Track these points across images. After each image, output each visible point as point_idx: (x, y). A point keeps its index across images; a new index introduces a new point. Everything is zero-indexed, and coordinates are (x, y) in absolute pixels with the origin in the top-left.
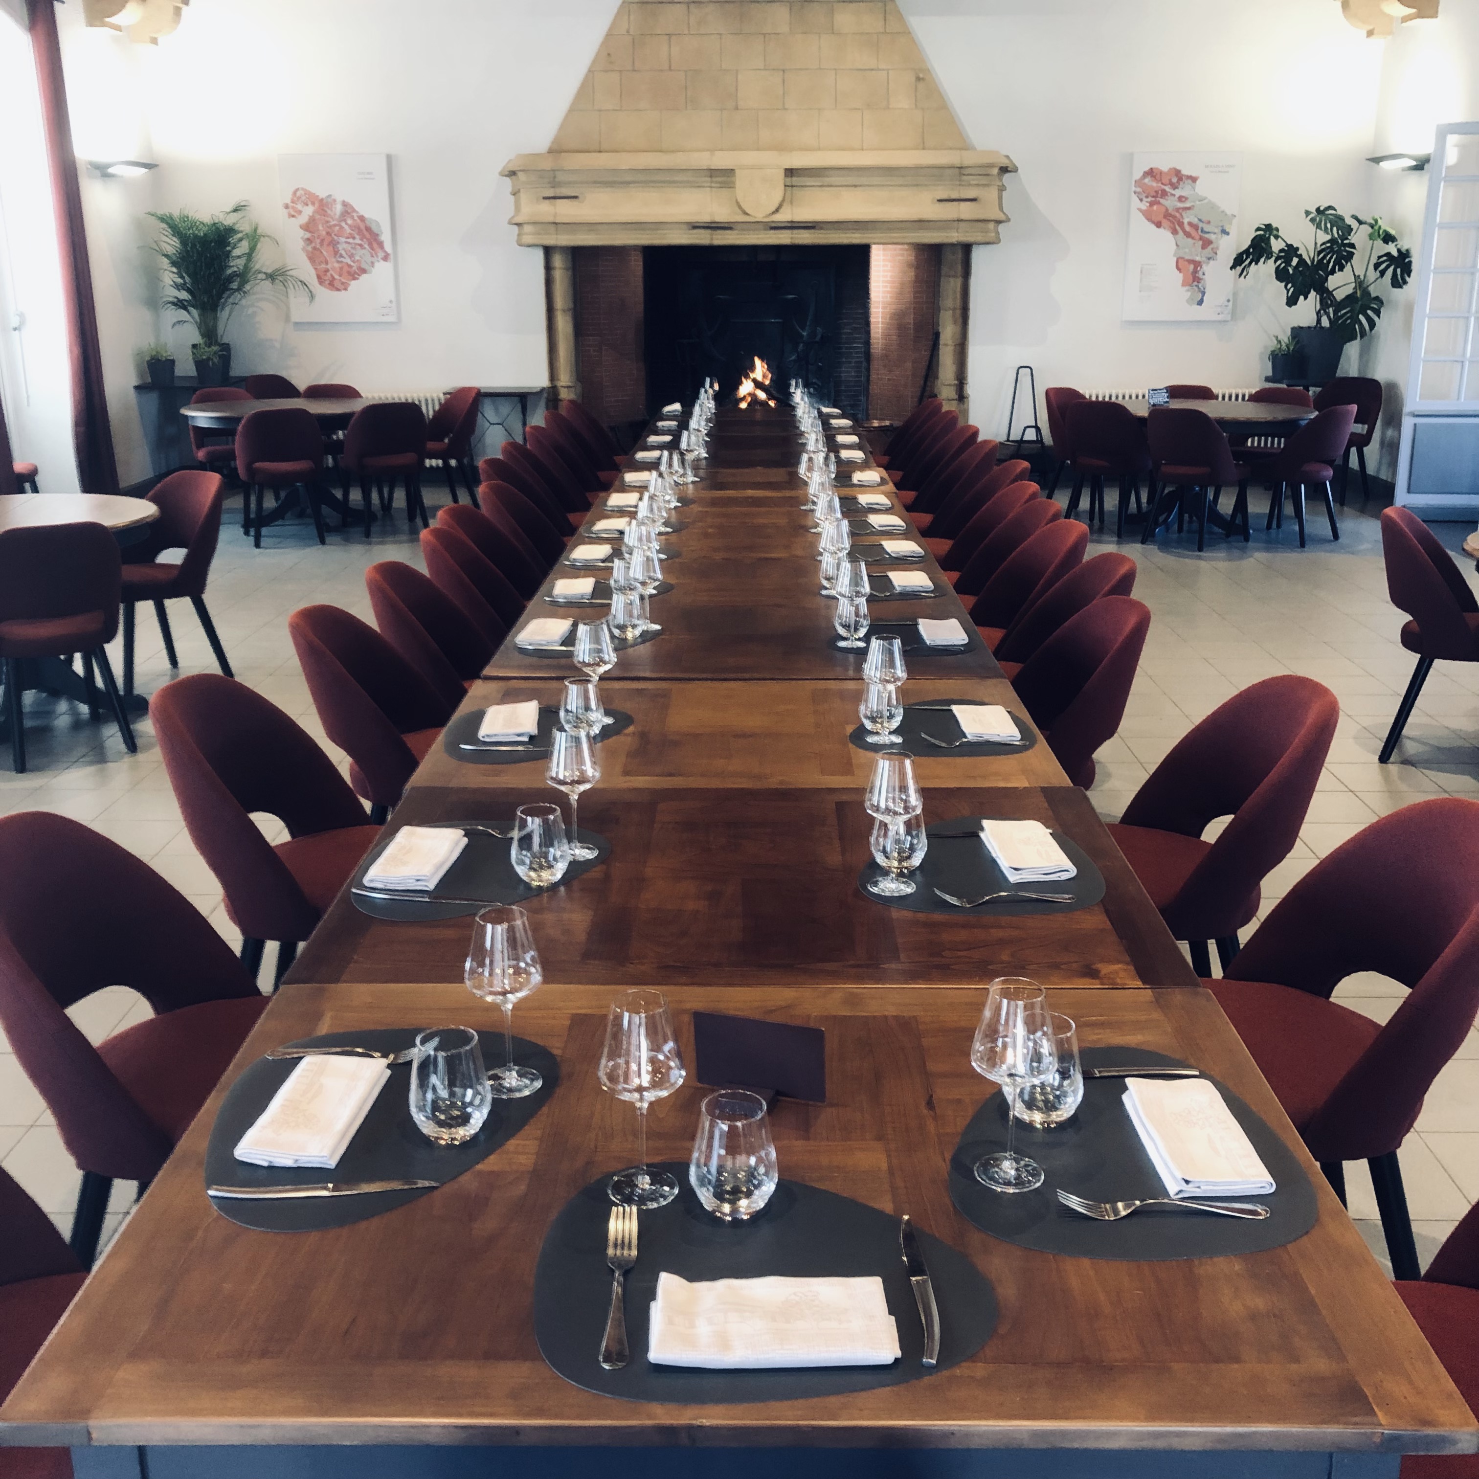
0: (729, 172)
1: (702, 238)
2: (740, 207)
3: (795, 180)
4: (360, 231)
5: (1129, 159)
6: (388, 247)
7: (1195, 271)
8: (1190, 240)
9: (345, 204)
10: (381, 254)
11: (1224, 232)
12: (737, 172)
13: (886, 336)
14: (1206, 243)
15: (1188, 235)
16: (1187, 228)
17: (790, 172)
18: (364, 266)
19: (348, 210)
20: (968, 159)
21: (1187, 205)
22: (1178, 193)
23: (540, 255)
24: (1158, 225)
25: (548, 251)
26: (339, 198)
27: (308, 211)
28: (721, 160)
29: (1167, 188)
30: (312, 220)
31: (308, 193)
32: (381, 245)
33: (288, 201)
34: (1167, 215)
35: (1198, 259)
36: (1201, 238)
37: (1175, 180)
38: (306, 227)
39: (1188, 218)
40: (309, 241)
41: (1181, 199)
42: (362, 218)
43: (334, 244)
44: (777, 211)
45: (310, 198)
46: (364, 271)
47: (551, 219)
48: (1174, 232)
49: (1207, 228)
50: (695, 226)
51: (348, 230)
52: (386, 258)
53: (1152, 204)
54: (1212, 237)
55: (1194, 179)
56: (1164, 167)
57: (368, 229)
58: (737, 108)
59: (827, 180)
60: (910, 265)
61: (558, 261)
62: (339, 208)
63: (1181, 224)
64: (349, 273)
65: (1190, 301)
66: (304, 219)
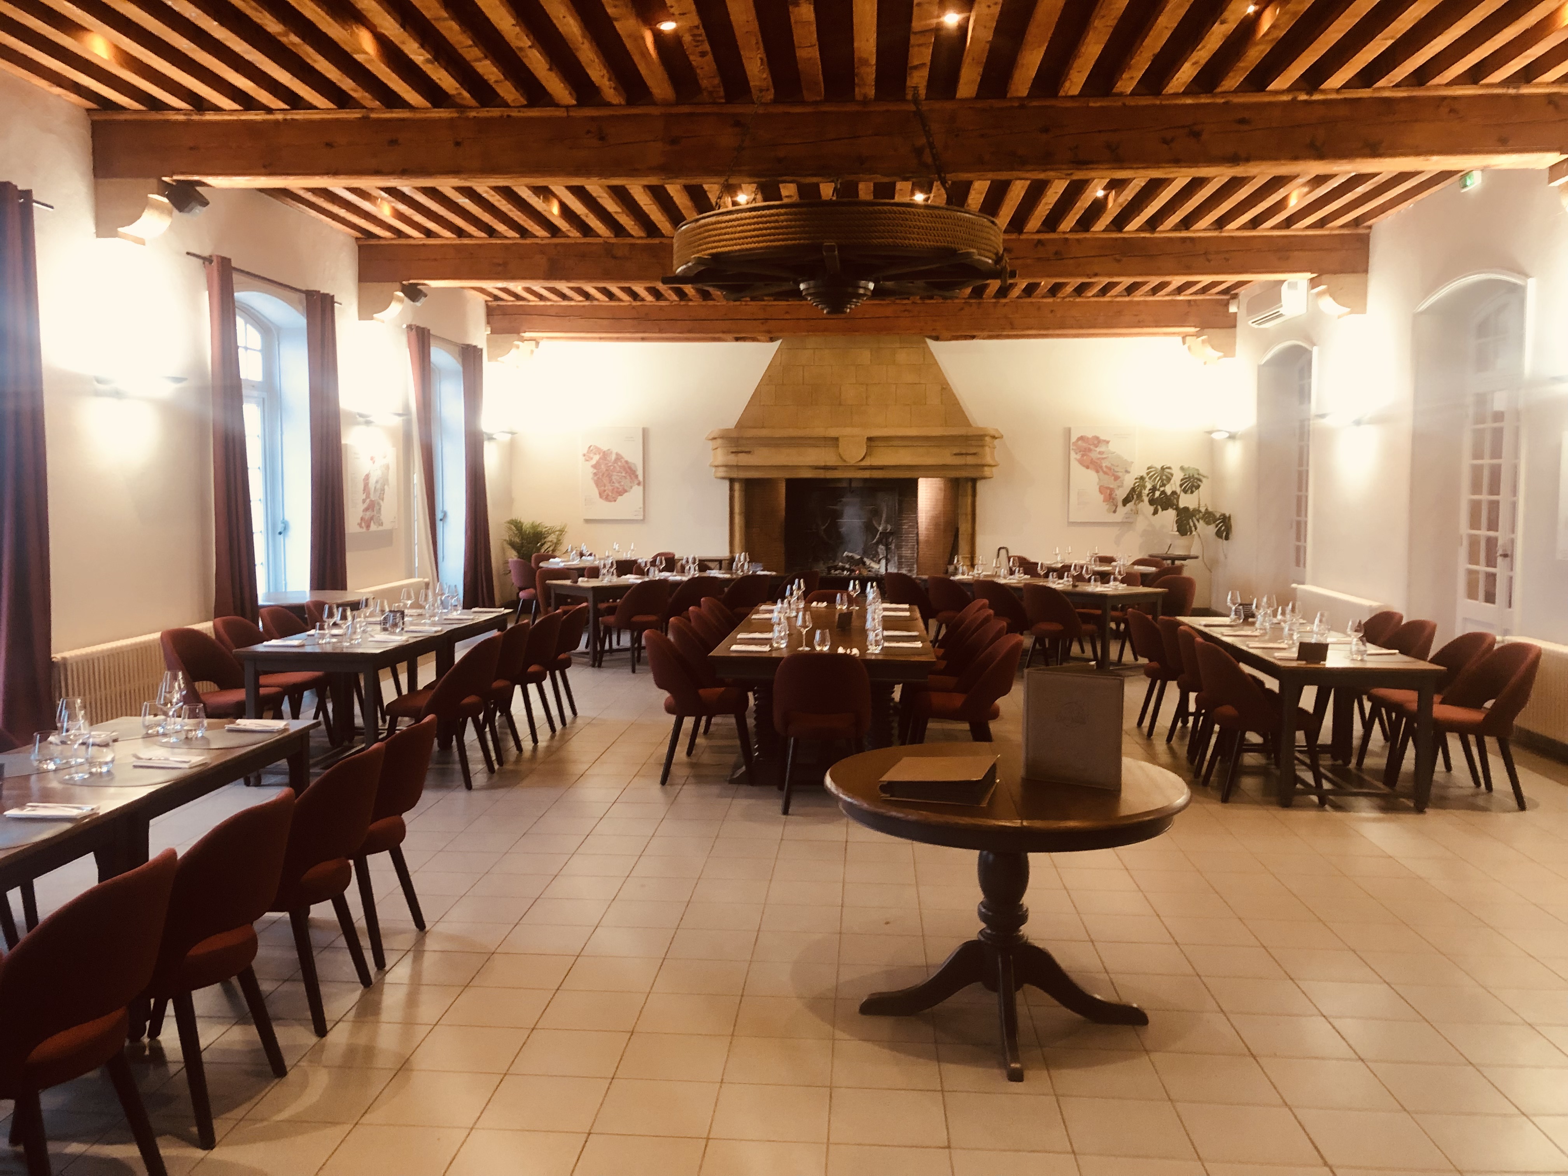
0: (836, 439)
1: (821, 474)
2: (841, 458)
3: (873, 444)
4: (625, 469)
5: (1068, 432)
6: (641, 478)
7: (1110, 495)
8: (1106, 476)
9: (617, 454)
10: (636, 482)
11: (1127, 472)
12: (840, 439)
13: (927, 529)
14: (1116, 478)
15: (1105, 473)
16: (1105, 469)
17: (870, 439)
18: (626, 488)
19: (619, 457)
20: (970, 432)
21: (1104, 456)
22: (1098, 449)
23: (727, 484)
24: (1088, 468)
25: (732, 481)
26: (614, 451)
27: (596, 458)
28: (833, 432)
29: (1092, 447)
30: (598, 462)
31: (596, 447)
32: (637, 477)
33: (585, 452)
34: (1092, 462)
35: (1112, 486)
36: (1113, 475)
37: (1096, 442)
38: (594, 466)
39: (1104, 464)
40: (595, 474)
41: (1100, 453)
42: (627, 462)
43: (610, 477)
44: (862, 460)
45: (598, 450)
46: (626, 491)
47: (735, 464)
48: (1097, 472)
49: (1116, 469)
50: (817, 468)
51: (618, 469)
52: (639, 484)
53: (1083, 456)
54: (1120, 474)
55: (1108, 442)
56: (1090, 435)
57: (630, 468)
58: (840, 404)
59: (891, 443)
60: (940, 489)
61: (737, 486)
62: (613, 457)
63: (1101, 467)
64: (617, 492)
65: (1108, 511)
66: (594, 462)
